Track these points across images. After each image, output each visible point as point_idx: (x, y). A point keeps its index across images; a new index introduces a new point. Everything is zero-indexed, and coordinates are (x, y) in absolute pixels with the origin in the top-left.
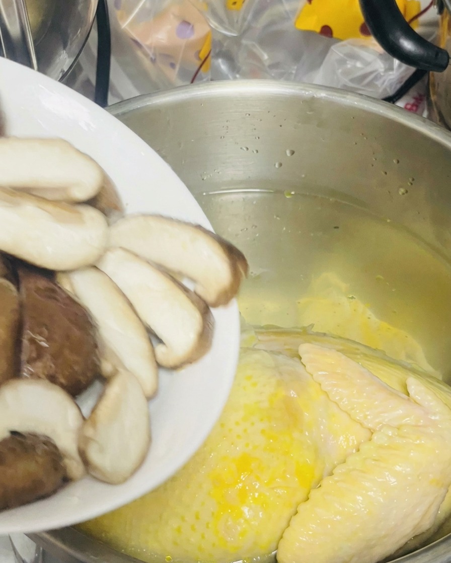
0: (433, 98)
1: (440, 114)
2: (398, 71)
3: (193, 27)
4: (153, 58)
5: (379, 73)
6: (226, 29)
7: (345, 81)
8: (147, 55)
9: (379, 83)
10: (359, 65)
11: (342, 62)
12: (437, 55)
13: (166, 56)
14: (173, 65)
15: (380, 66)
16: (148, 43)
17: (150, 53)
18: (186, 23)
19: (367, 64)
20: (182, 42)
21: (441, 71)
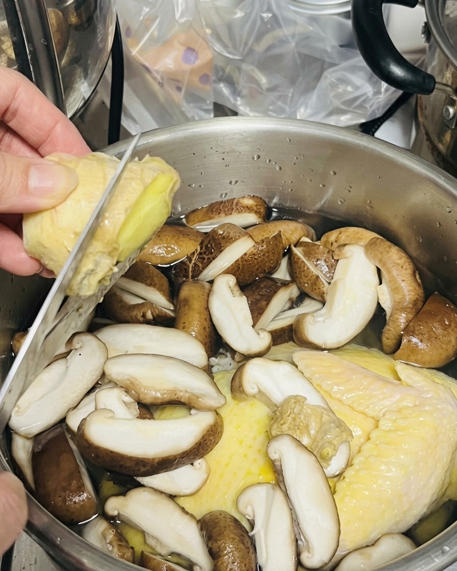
0: (421, 119)
1: (427, 134)
2: (386, 94)
3: (197, 52)
4: (161, 81)
5: (368, 97)
6: (229, 52)
7: (337, 103)
8: (155, 79)
9: (367, 106)
10: (349, 89)
11: (333, 86)
12: (424, 79)
13: (174, 80)
14: (179, 89)
15: (368, 89)
16: (156, 68)
17: (159, 77)
18: (190, 49)
19: (357, 88)
20: (187, 67)
21: (429, 95)
